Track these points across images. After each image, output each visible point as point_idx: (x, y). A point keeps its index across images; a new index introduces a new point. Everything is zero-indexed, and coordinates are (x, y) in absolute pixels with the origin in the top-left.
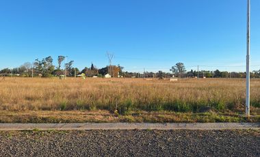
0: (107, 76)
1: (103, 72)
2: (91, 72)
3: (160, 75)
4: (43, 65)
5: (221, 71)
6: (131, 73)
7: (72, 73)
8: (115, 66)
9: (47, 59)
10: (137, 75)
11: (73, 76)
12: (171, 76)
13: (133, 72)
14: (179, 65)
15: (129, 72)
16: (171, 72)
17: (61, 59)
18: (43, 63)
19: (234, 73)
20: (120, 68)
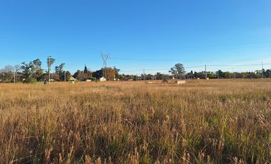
0: (102, 79)
1: (98, 75)
2: (84, 76)
3: (159, 77)
4: (30, 69)
5: (223, 71)
6: (128, 76)
7: (62, 76)
8: (110, 69)
9: (35, 62)
10: (135, 78)
12: (171, 77)
13: (130, 75)
14: (179, 67)
15: (126, 74)
16: (170, 74)
17: (50, 62)
18: (31, 67)
19: (237, 73)
20: (116, 71)
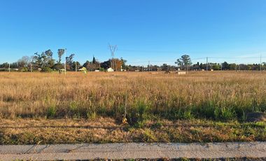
0: (110, 70)
1: (105, 66)
2: (93, 66)
3: (166, 68)
4: (43, 59)
5: (229, 63)
6: (134, 67)
7: (73, 67)
8: (117, 60)
9: (47, 52)
10: (141, 69)
11: (74, 70)
12: (177, 69)
13: (136, 65)
14: (185, 58)
15: (132, 65)
16: (177, 65)
17: (61, 52)
18: (43, 57)
19: (243, 65)
20: (123, 62)
